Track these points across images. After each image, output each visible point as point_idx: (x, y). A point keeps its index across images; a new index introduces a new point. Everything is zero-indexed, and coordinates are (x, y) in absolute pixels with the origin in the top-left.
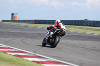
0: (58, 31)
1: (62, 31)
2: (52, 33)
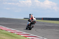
0: (32, 22)
1: (34, 21)
2: (30, 23)
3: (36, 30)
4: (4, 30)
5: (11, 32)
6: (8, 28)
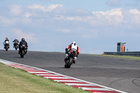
3: (133, 81)
4: (58, 81)
5: (75, 86)
6: (66, 77)
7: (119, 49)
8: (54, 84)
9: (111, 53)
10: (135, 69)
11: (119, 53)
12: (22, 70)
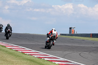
0: (52, 37)
3: (80, 54)
4: (28, 54)
5: (40, 57)
6: (34, 51)
7: (70, 32)
8: (25, 56)
9: (65, 35)
10: (81, 45)
11: (70, 35)
12: (2, 46)
